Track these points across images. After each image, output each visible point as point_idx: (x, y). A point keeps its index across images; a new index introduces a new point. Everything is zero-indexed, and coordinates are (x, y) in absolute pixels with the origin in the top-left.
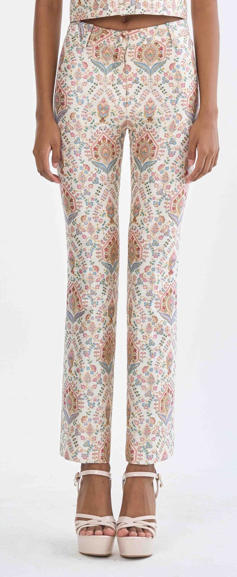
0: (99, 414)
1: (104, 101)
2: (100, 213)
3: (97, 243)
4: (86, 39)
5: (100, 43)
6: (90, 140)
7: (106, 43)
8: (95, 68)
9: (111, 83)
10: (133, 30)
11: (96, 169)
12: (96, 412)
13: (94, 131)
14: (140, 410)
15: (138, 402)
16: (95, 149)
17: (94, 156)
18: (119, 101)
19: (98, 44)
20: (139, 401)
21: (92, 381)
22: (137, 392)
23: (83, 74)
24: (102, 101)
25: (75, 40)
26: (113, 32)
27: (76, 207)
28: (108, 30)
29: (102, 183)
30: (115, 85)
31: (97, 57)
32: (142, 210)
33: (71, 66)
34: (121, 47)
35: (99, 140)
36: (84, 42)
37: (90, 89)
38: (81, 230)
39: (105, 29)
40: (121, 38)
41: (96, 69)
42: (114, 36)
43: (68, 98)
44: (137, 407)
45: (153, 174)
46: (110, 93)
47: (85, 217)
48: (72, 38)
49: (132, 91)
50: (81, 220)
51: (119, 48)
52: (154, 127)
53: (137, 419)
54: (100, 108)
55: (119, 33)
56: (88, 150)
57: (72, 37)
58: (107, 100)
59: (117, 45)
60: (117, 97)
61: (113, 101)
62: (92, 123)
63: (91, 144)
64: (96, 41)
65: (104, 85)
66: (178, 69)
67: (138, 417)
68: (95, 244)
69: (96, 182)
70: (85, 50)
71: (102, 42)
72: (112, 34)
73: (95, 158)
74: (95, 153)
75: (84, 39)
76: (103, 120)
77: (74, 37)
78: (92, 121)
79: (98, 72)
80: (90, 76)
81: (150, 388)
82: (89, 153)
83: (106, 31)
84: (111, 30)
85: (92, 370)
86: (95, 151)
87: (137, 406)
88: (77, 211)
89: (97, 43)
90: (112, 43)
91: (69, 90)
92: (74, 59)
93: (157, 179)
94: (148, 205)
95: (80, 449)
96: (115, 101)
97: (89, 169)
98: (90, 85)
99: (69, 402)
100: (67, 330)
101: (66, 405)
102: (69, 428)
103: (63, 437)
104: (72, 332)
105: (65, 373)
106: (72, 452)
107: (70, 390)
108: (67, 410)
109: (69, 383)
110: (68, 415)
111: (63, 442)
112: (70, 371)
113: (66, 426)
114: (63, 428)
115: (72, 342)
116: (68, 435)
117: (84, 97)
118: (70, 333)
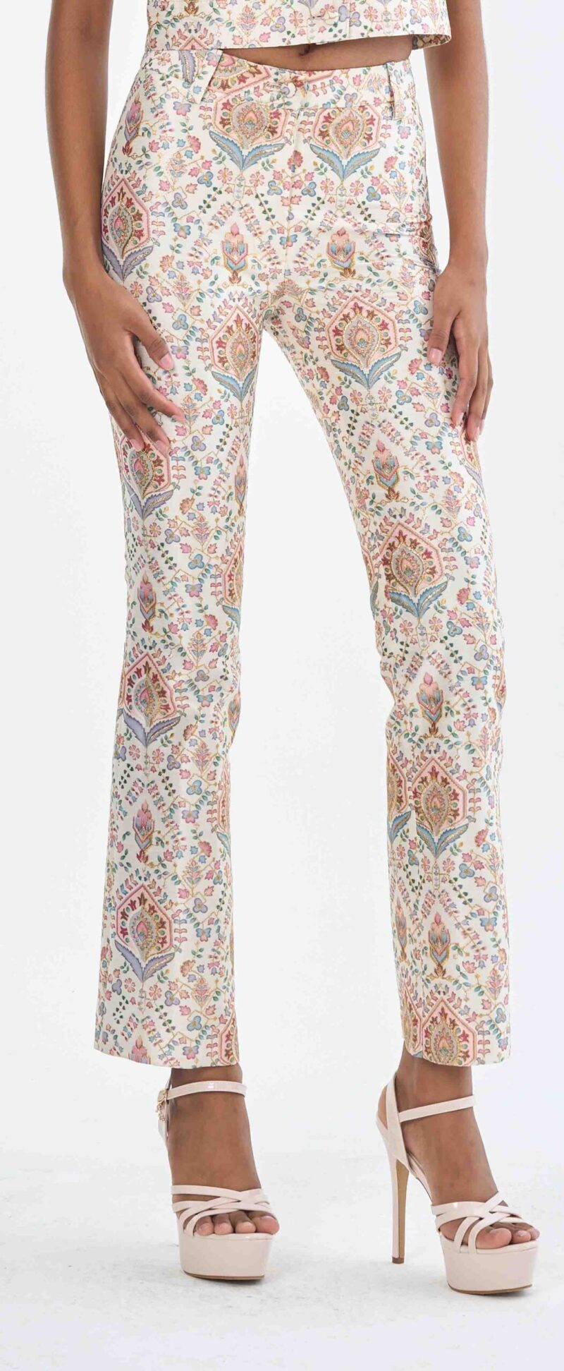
0: (219, 953)
1: (235, 233)
2: (223, 493)
3: (213, 562)
4: (203, 83)
5: (237, 94)
6: (209, 322)
7: (252, 96)
8: (218, 153)
9: (254, 192)
10: (318, 71)
11: (219, 391)
12: (214, 950)
13: (218, 302)
14: (477, 936)
15: (470, 917)
16: (220, 344)
17: (217, 359)
18: (270, 233)
19: (230, 98)
20: (472, 914)
21: (203, 879)
22: (466, 894)
23: (189, 164)
24: (232, 233)
25: (170, 82)
26: (273, 70)
27: (169, 479)
28: (260, 67)
29: (230, 424)
30: (262, 195)
31: (224, 126)
33: (161, 145)
34: (287, 107)
35: (229, 324)
36: (198, 89)
37: (205, 202)
38: (176, 533)
39: (253, 64)
40: (291, 86)
41: (220, 155)
42: (271, 81)
43: (151, 220)
44: (468, 929)
46: (250, 215)
47: (190, 502)
48: (162, 79)
49: (299, 212)
50: (181, 509)
51: (281, 110)
53: (471, 959)
54: (229, 250)
55: (287, 75)
56: (206, 345)
57: (160, 76)
58: (243, 231)
59: (277, 103)
60: (265, 226)
61: (256, 235)
62: (213, 283)
63: (211, 332)
64: (227, 90)
65: (236, 194)
66: (401, 171)
67: (472, 953)
68: (209, 565)
69: (219, 420)
70: (195, 108)
71: (242, 94)
72: (269, 76)
73: (220, 365)
74: (219, 352)
75: (197, 82)
76: (235, 278)
77: (168, 77)
78: (212, 278)
79: (225, 162)
80: (205, 171)
81: (494, 880)
82: (207, 353)
83: (256, 67)
84: (268, 67)
85: (203, 854)
86: (220, 349)
87: (467, 926)
88: (171, 487)
89: (228, 94)
90: (266, 98)
91: (154, 200)
92: (168, 127)
95: (179, 1036)
96: (260, 233)
97: (205, 388)
98: (203, 191)
99: (139, 931)
100: (127, 762)
101: (129, 936)
102: (144, 989)
103: (117, 1010)
104: (143, 766)
105: (124, 862)
106: (157, 1046)
107: (142, 900)
108: (133, 947)
109: (138, 886)
110: (138, 959)
111: (118, 1022)
112: (142, 856)
113: (130, 985)
114: (114, 991)
115: (145, 789)
116: (143, 1006)
117: (190, 219)
118: (139, 768)
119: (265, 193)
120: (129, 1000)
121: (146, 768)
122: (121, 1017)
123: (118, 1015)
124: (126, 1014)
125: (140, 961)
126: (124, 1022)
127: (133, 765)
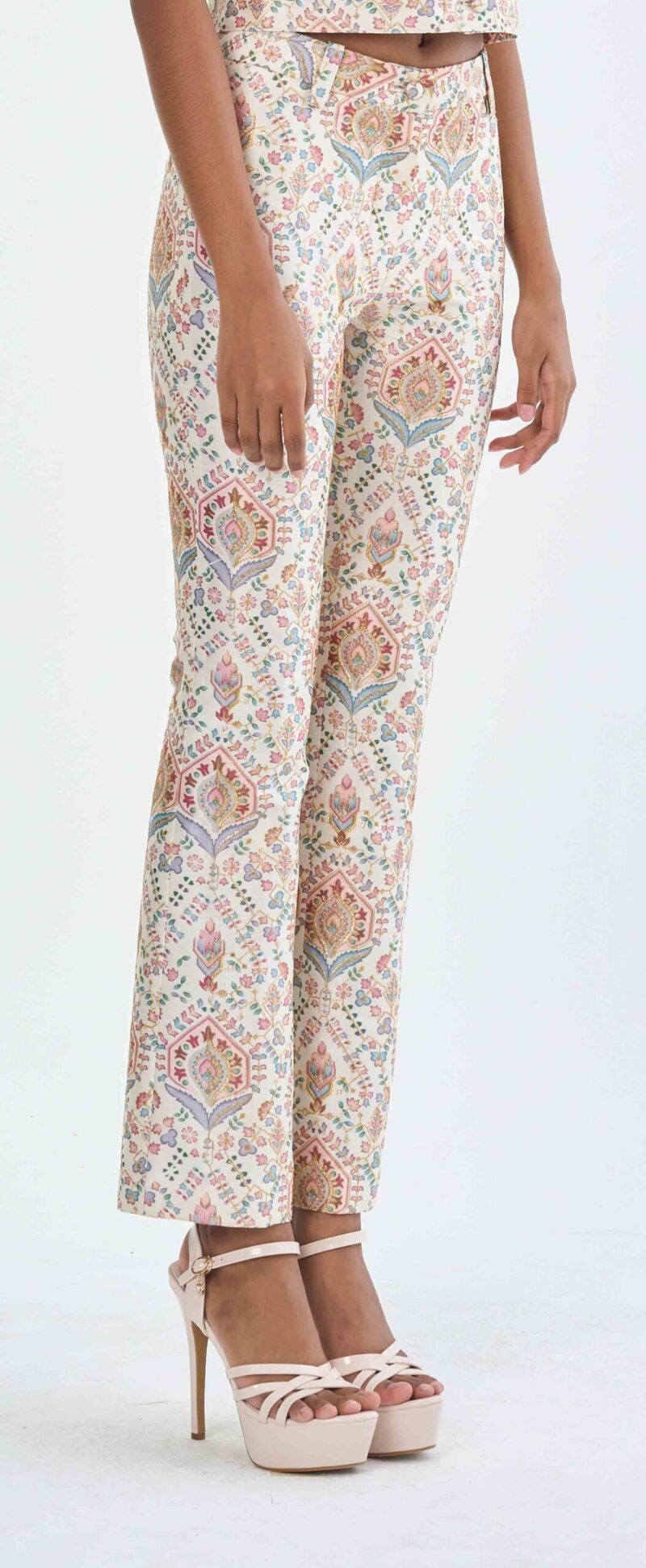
1: (350, 255)
3: (306, 637)
4: (327, 85)
5: (360, 96)
6: (325, 360)
7: (377, 98)
8: (339, 165)
9: (372, 207)
10: (440, 67)
11: (326, 440)
12: (288, 1088)
13: (333, 336)
14: (366, 1071)
15: (361, 1049)
16: (331, 384)
18: (380, 254)
19: (352, 100)
20: (363, 1046)
21: (282, 1006)
22: (360, 1024)
23: (312, 179)
24: (347, 255)
25: (285, 83)
26: (401, 69)
27: (273, 542)
28: (388, 66)
29: (328, 476)
30: (380, 211)
31: (345, 134)
32: (407, 547)
33: (282, 156)
34: (411, 110)
35: (337, 361)
36: (321, 92)
37: (326, 221)
38: (276, 605)
39: (379, 62)
40: (419, 87)
41: (341, 167)
42: (396, 81)
43: (274, 244)
44: (358, 1063)
45: (445, 452)
46: (365, 233)
47: (292, 569)
48: (275, 78)
49: (409, 229)
50: (283, 576)
51: (405, 114)
52: (451, 328)
53: (356, 1096)
54: (341, 274)
55: (415, 74)
56: (321, 387)
57: (273, 75)
59: (401, 106)
60: (377, 245)
61: (367, 255)
62: (330, 315)
63: (326, 372)
64: (351, 92)
65: (354, 210)
66: (493, 176)
67: (359, 1089)
68: (303, 640)
69: (323, 472)
70: (316, 113)
71: (365, 96)
72: (395, 75)
73: (328, 409)
74: (329, 394)
75: (319, 84)
76: (341, 307)
77: (281, 76)
78: (329, 309)
79: (346, 174)
80: (327, 186)
81: (389, 1011)
82: (320, 397)
83: (382, 65)
84: (396, 65)
85: (282, 977)
86: (331, 390)
87: (357, 1060)
88: (274, 553)
89: (350, 96)
90: (390, 101)
91: (277, 221)
92: (290, 136)
93: (454, 464)
94: (425, 533)
95: (255, 1190)
96: (371, 253)
97: (317, 438)
98: (325, 208)
99: (204, 1070)
100: (183, 874)
101: (189, 1078)
102: (211, 1138)
103: (170, 1165)
104: (207, 878)
105: (180, 992)
106: (230, 1203)
107: (208, 1035)
108: (193, 1088)
109: (200, 1019)
110: (201, 1104)
111: (172, 1179)
112: (208, 983)
113: (190, 1135)
114: (164, 1143)
115: (211, 905)
116: (209, 1158)
117: (312, 242)
118: (201, 881)
119: (383, 209)
120: (188, 1153)
121: (213, 881)
122: (176, 1173)
123: (171, 1171)
124: (183, 1170)
125: (205, 1105)
126: (179, 1179)
127: (193, 877)
